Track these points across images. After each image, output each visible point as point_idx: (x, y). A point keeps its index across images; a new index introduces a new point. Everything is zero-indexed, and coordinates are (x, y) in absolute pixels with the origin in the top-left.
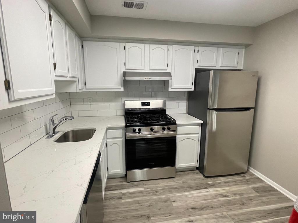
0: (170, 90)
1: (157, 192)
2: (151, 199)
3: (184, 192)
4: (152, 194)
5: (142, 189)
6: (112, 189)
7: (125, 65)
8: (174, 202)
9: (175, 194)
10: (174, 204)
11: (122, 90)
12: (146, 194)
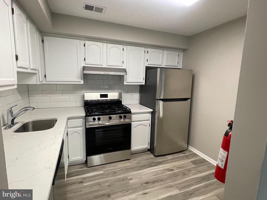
0: (125, 83)
1: (115, 173)
2: (110, 180)
3: (139, 170)
5: (102, 172)
6: (73, 175)
7: (85, 60)
8: (131, 180)
9: (132, 173)
10: (131, 182)
11: (82, 82)
12: (106, 175)
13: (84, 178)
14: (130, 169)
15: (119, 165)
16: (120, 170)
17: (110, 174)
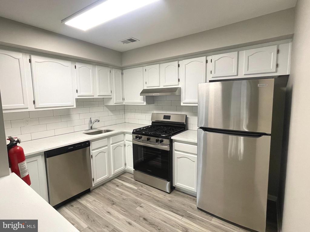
0: (182, 104)
1: (141, 195)
2: (129, 196)
3: (159, 206)
4: (136, 194)
5: (136, 188)
8: (140, 207)
9: (151, 203)
10: (138, 208)
11: (145, 104)
12: (134, 192)
13: (122, 185)
14: (155, 200)
15: (153, 192)
16: (148, 196)
17: (137, 193)
